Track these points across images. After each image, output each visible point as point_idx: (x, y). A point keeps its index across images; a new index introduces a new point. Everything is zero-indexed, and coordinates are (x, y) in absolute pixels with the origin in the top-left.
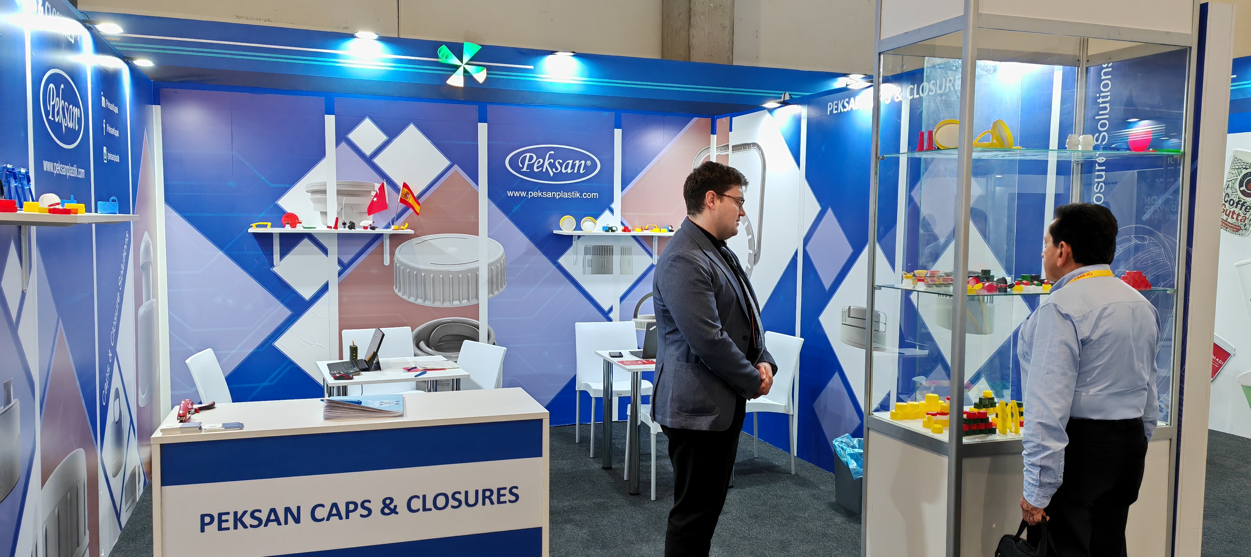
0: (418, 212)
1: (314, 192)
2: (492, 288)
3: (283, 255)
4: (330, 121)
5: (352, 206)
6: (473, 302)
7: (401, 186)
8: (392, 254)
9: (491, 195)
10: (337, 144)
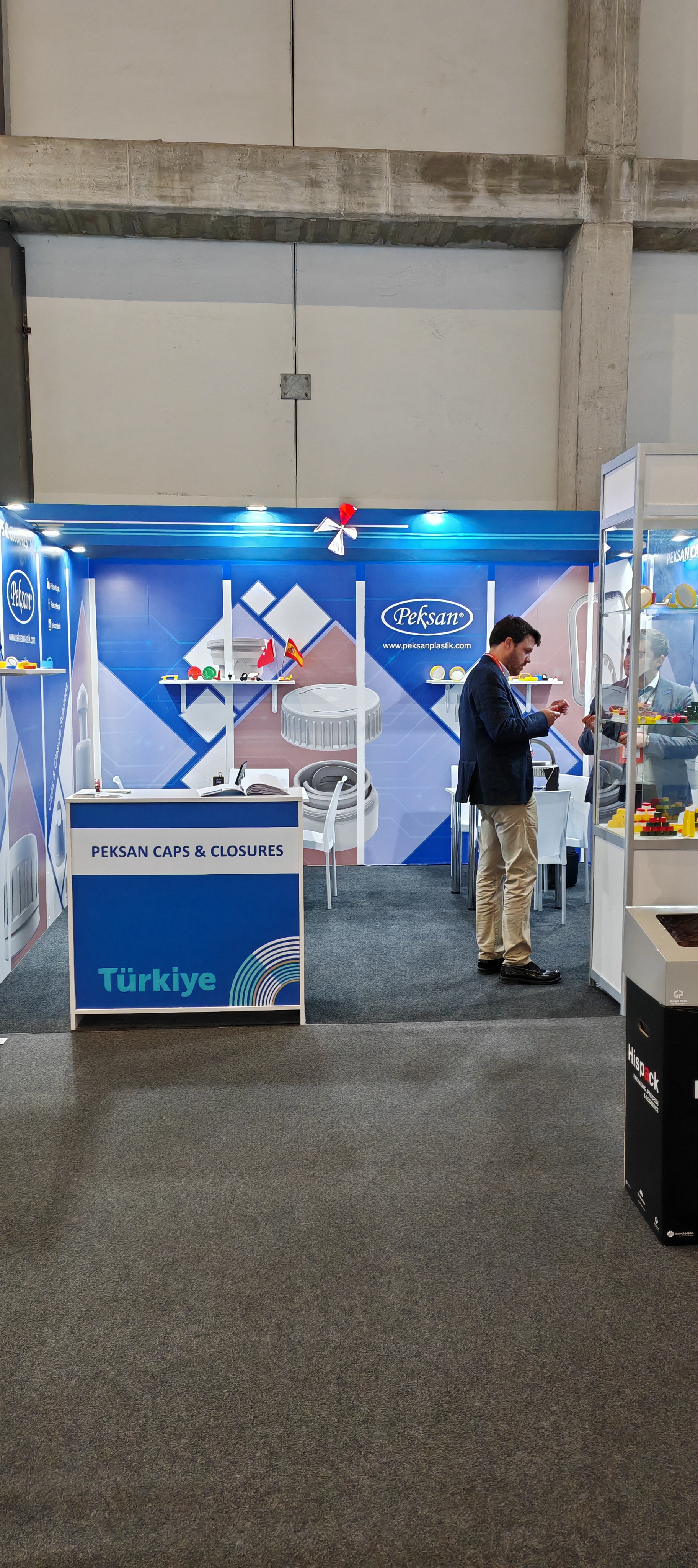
0: (302, 664)
1: (213, 648)
2: (369, 734)
3: (188, 703)
4: (227, 585)
5: (245, 660)
6: (352, 746)
7: (287, 641)
8: (280, 702)
9: (368, 648)
10: (233, 605)
